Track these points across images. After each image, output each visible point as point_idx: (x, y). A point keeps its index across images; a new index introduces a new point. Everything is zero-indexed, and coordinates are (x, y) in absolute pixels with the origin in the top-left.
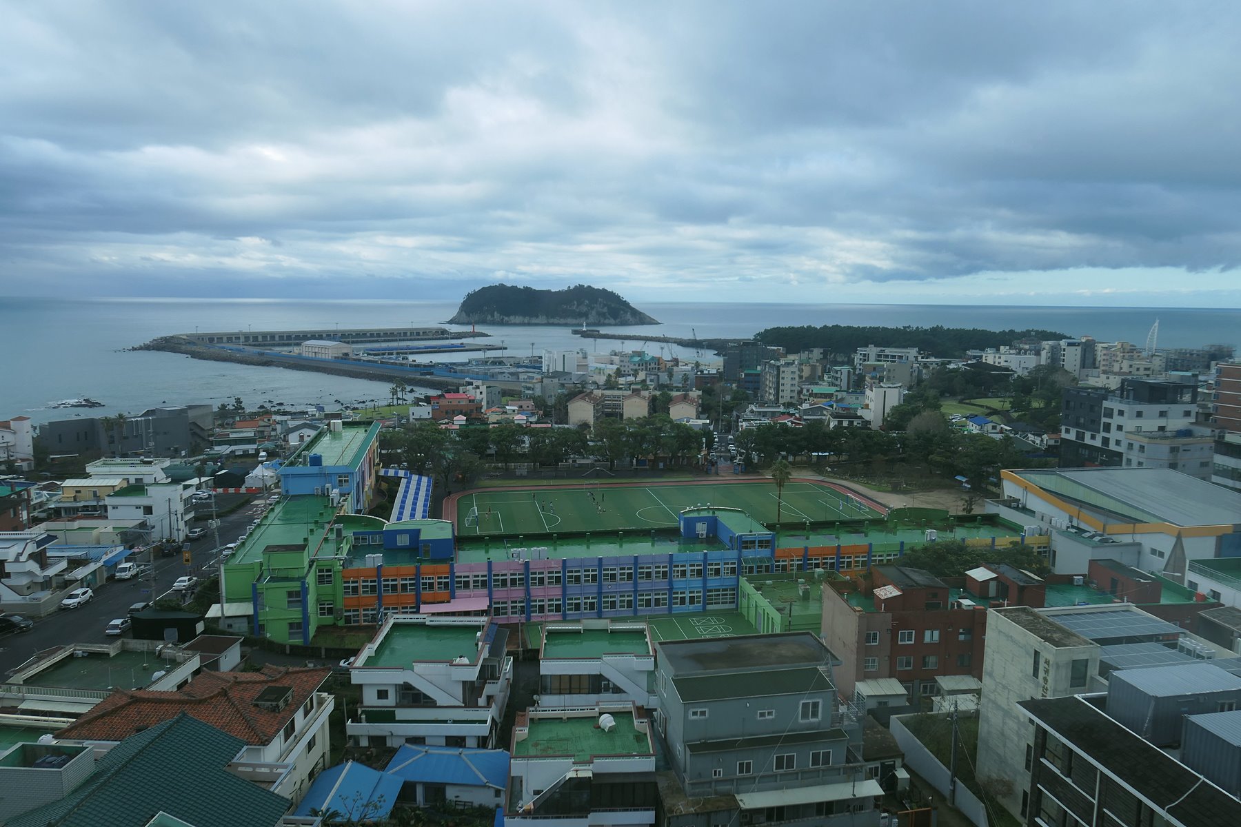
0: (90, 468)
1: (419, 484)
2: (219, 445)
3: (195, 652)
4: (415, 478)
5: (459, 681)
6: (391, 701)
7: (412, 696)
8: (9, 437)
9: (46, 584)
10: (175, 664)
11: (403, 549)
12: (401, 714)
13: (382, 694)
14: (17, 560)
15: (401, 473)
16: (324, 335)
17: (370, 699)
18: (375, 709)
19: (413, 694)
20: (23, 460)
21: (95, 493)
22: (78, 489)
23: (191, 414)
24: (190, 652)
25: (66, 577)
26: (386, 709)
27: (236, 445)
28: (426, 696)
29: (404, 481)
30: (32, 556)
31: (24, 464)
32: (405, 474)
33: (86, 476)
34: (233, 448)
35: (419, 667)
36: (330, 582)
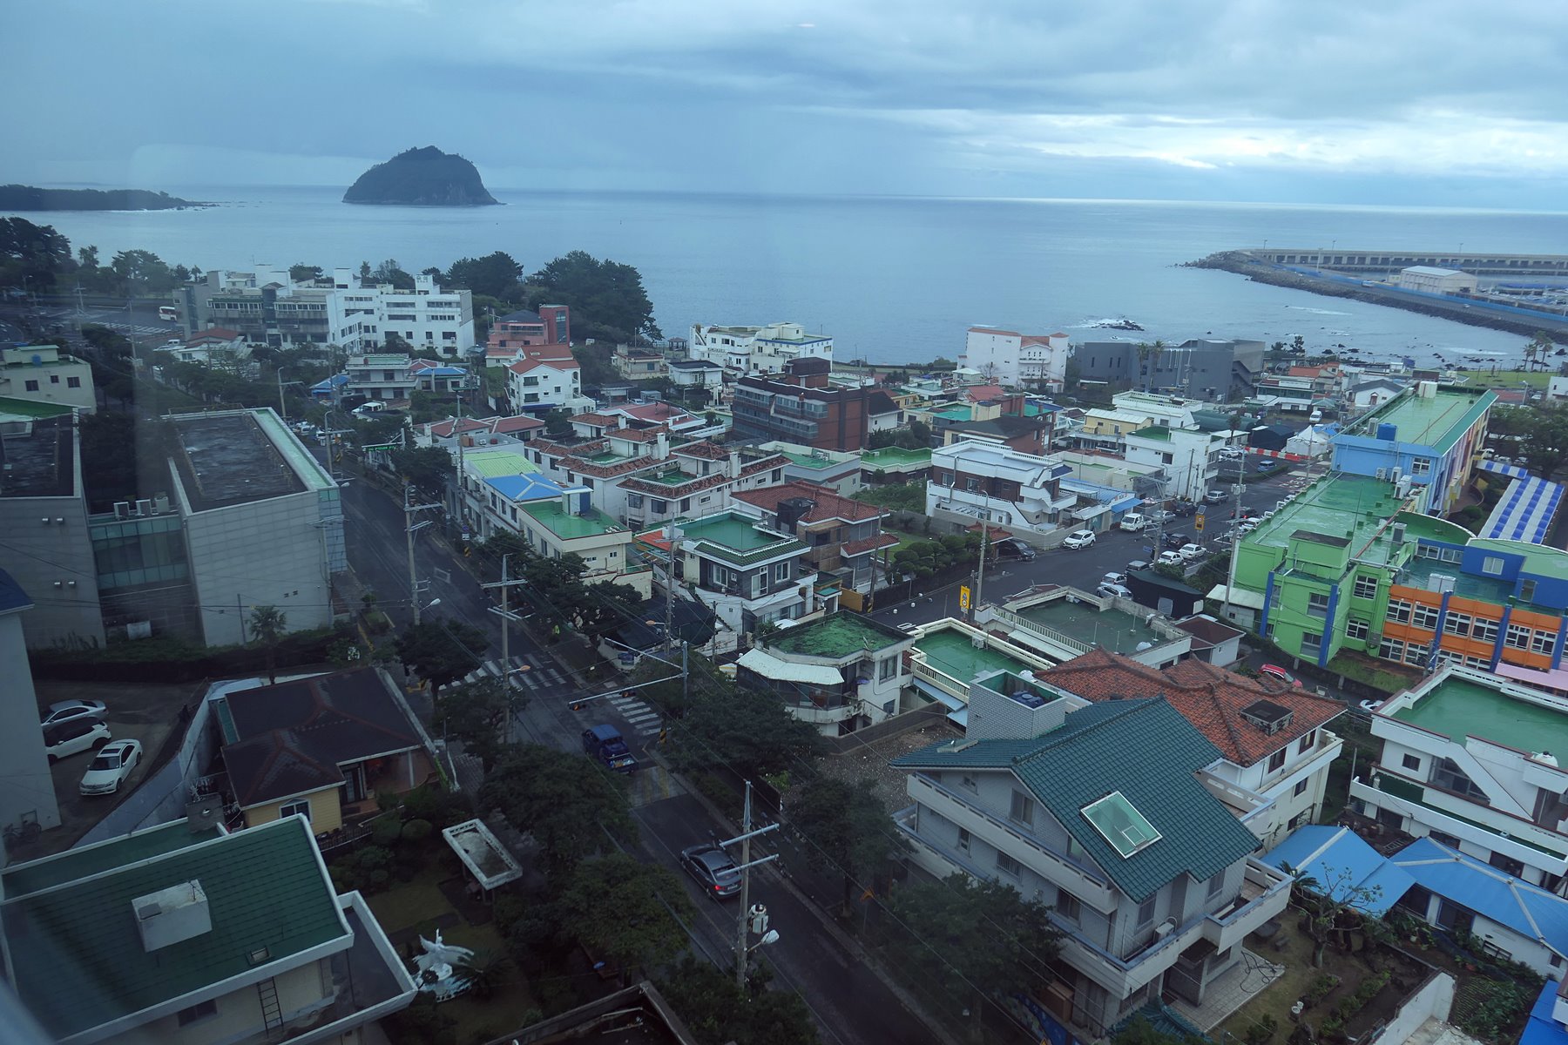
0: (1116, 401)
1: (1539, 492)
2: (1264, 394)
3: (1187, 634)
4: (1535, 482)
5: (1536, 786)
6: (1421, 774)
7: (1452, 779)
8: (1046, 355)
9: (1053, 518)
10: (1163, 640)
11: (1490, 579)
12: (1430, 796)
13: (1411, 762)
14: (1031, 486)
15: (1514, 471)
16: (1438, 260)
17: (1391, 761)
18: (1396, 777)
19: (1456, 777)
20: (1054, 381)
21: (1116, 429)
22: (1101, 421)
23: (1238, 351)
24: (1182, 631)
25: (1074, 515)
26: (1411, 783)
27: (1285, 396)
28: (1475, 787)
29: (1514, 485)
30: (1046, 484)
31: (1055, 385)
32: (1520, 474)
33: (1112, 408)
34: (1281, 400)
35: (1472, 745)
36: (1371, 596)
